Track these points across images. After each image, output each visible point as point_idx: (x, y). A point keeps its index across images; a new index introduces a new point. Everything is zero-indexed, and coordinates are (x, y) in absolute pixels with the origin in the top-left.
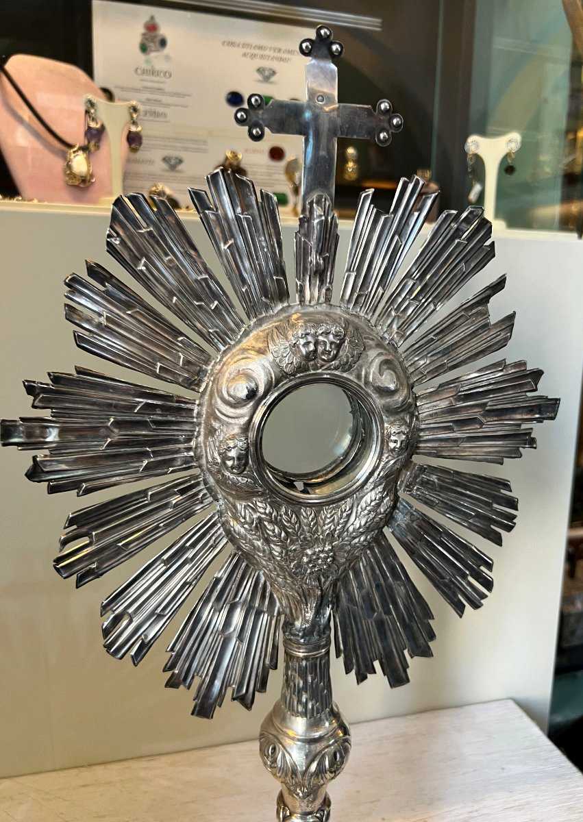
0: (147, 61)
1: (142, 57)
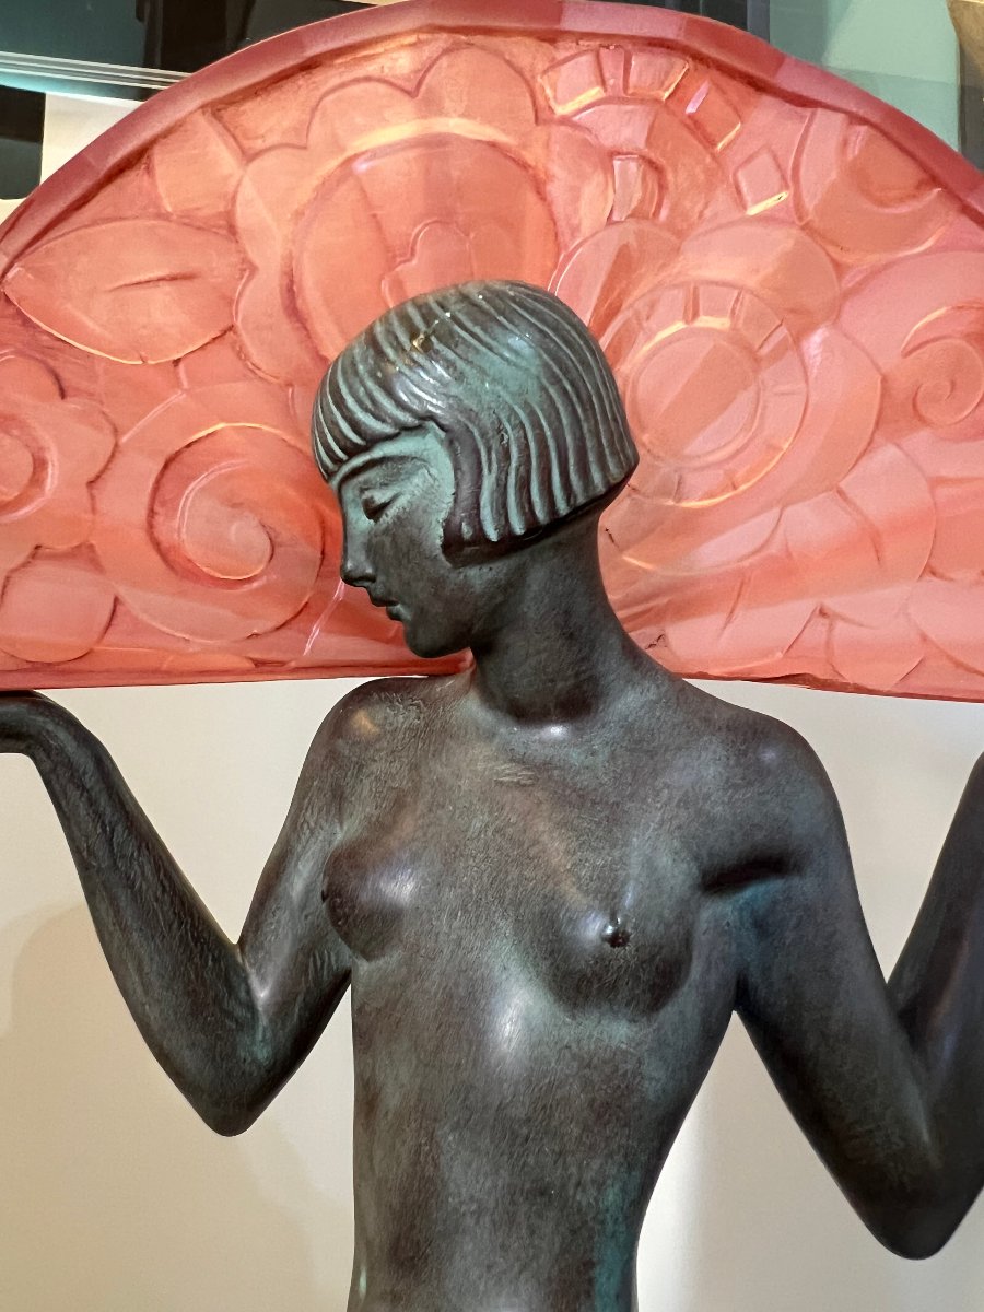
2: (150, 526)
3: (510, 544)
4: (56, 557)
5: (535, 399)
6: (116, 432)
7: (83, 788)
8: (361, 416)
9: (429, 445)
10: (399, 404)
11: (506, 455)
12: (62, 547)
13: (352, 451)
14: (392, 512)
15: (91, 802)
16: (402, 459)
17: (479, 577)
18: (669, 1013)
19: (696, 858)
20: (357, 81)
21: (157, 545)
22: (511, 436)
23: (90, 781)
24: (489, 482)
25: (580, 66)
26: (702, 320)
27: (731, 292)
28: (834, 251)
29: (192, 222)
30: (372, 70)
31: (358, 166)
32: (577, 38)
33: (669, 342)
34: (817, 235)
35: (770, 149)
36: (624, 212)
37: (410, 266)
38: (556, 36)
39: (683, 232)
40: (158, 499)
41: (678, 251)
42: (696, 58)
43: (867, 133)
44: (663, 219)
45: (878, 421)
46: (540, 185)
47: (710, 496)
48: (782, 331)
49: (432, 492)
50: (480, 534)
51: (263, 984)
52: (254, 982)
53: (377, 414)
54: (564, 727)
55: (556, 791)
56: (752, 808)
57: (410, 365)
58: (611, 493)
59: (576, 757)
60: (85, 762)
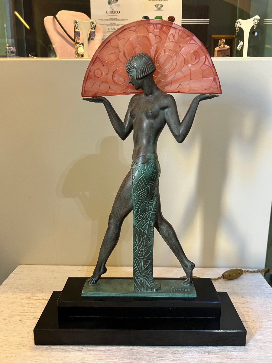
0: (111, 8)
1: (109, 6)
2: (112, 79)
3: (141, 78)
4: (104, 82)
5: (143, 65)
6: (109, 69)
7: (108, 105)
9: (134, 69)
10: (132, 66)
13: (129, 70)
14: (132, 76)
15: (109, 107)
16: (132, 71)
17: (140, 81)
18: (156, 120)
19: (159, 106)
20: (129, 31)
21: (113, 81)
22: (141, 69)
24: (139, 73)
25: (152, 26)
26: (166, 53)
27: (168, 50)
28: (179, 45)
29: (115, 47)
30: (131, 29)
31: (130, 40)
32: (152, 23)
33: (163, 56)
34: (177, 43)
35: (172, 34)
36: (157, 42)
37: (136, 50)
38: (149, 23)
39: (164, 44)
40: (113, 76)
41: (164, 46)
42: (163, 25)
43: (181, 32)
44: (161, 42)
45: (185, 64)
46: (149, 40)
47: (168, 72)
48: (175, 54)
49: (135, 74)
50: (139, 78)
51: (126, 125)
52: (125, 125)
53: (130, 67)
54: (150, 96)
55: (149, 102)
56: (165, 102)
57: (133, 63)
58: (152, 73)
59: (151, 99)
60: (108, 103)
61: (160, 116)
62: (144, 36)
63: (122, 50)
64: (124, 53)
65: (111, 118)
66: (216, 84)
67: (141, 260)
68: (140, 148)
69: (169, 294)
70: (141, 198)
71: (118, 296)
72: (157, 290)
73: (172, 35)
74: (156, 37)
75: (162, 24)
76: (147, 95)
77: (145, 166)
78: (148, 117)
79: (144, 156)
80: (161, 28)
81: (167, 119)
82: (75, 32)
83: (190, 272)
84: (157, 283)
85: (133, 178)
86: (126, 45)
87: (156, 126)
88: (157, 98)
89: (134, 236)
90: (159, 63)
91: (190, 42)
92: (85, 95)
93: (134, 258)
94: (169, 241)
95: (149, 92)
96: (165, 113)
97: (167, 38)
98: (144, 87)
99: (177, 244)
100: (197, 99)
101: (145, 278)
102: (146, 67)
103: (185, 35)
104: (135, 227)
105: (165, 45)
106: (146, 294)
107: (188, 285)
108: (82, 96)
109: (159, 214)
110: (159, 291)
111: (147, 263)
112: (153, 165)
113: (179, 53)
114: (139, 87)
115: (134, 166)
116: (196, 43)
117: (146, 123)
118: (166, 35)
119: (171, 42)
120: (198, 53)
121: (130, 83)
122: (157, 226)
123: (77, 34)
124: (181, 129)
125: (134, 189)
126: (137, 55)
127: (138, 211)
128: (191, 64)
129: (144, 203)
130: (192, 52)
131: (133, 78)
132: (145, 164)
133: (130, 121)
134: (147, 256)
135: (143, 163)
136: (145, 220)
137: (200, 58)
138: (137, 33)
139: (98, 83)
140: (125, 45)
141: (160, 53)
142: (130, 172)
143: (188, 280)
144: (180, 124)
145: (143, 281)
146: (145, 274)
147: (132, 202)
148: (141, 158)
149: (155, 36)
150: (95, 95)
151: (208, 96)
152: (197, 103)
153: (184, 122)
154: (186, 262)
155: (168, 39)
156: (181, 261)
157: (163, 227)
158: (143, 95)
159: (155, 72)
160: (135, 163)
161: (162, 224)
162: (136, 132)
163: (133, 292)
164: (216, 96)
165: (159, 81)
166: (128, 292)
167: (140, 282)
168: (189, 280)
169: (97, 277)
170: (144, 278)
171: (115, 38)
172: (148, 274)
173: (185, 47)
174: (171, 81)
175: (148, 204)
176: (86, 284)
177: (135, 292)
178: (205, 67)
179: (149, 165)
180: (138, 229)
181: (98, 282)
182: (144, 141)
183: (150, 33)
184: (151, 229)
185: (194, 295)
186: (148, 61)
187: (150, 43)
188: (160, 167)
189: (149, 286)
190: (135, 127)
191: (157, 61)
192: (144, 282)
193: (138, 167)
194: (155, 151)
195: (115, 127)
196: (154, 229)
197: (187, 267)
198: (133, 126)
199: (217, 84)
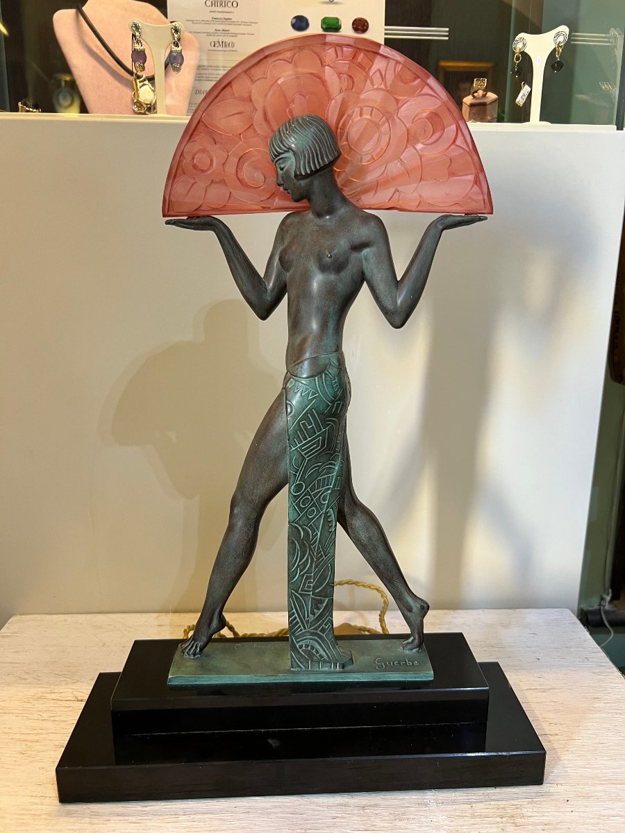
2: (237, 174)
3: (307, 176)
4: (216, 183)
5: (311, 144)
6: (228, 152)
7: (226, 237)
8: (277, 149)
9: (290, 154)
10: (284, 146)
11: (305, 156)
12: (218, 180)
13: (276, 156)
14: (285, 169)
15: (228, 241)
16: (286, 158)
18: (342, 274)
19: (349, 242)
20: (278, 60)
21: (239, 179)
22: (306, 152)
23: (228, 236)
24: (302, 162)
25: (331, 51)
26: (364, 116)
27: (370, 109)
28: (395, 96)
29: (242, 99)
30: (281, 57)
31: (279, 82)
32: (330, 44)
33: (357, 122)
34: (391, 92)
35: (379, 70)
36: (344, 89)
37: (293, 106)
38: (325, 44)
39: (359, 93)
40: (238, 168)
41: (359, 98)
42: (359, 49)
43: (401, 66)
44: (354, 90)
45: (408, 141)
46: (324, 83)
47: (368, 161)
48: (384, 118)
49: (291, 165)
50: (301, 174)
51: (269, 285)
52: (266, 284)
53: (280, 148)
54: (328, 217)
55: (323, 230)
56: (363, 232)
57: (286, 138)
58: (332, 163)
59: (328, 223)
60: (226, 231)
61: (350, 266)
62: (311, 74)
63: (259, 106)
64: (265, 114)
65: (233, 267)
66: (479, 190)
67: (306, 598)
68: (304, 341)
69: (372, 674)
70: (308, 457)
71: (254, 682)
72: (343, 666)
73: (378, 73)
74: (340, 78)
75: (355, 48)
76: (319, 215)
77: (317, 383)
78: (323, 268)
79: (314, 360)
80: (354, 57)
81: (368, 273)
82: (135, 51)
83: (418, 622)
84: (343, 649)
85: (289, 410)
86: (269, 95)
87: (342, 288)
88: (344, 223)
89: (291, 543)
90: (347, 140)
91: (421, 91)
92: (169, 213)
93: (290, 596)
94: (369, 553)
95: (325, 208)
96: (363, 258)
97: (366, 81)
98: (313, 197)
99: (389, 559)
100: (436, 227)
101: (316, 638)
102: (318, 148)
103: (409, 75)
104: (293, 524)
105: (363, 96)
106: (318, 676)
107: (414, 650)
108: (164, 216)
109: (347, 492)
110: (349, 668)
111: (319, 605)
112: (335, 379)
113: (396, 118)
114: (303, 196)
115: (291, 383)
116: (434, 95)
117: (317, 282)
118: (364, 74)
119: (377, 89)
120: (440, 118)
121: (279, 185)
122: (342, 519)
123: (139, 56)
124: (399, 296)
125: (292, 437)
126: (297, 120)
127: (299, 487)
128: (423, 143)
129: (314, 468)
130: (425, 115)
131: (286, 176)
132: (316, 378)
133: (279, 276)
134: (320, 589)
135: (312, 377)
136: (316, 507)
137: (443, 129)
138: (296, 66)
139: (202, 184)
140: (266, 96)
141: (350, 116)
142: (280, 396)
143: (413, 640)
144: (397, 284)
145: (311, 646)
146: (316, 629)
147: (286, 465)
148: (306, 365)
149: (339, 74)
150: (196, 212)
151: (462, 218)
152: (438, 235)
153: (406, 281)
154: (409, 600)
155: (368, 81)
156: (398, 598)
157: (358, 522)
158: (310, 216)
159: (339, 161)
160: (291, 374)
161: (354, 514)
162: (295, 303)
163: (289, 672)
164: (480, 219)
165: (348, 182)
166: (277, 672)
167: (304, 648)
168: (416, 641)
169: (204, 639)
170: (315, 640)
171: (244, 76)
172: (323, 630)
173: (408, 103)
174: (376, 183)
175: (324, 469)
176: (177, 657)
177: (293, 672)
178: (455, 152)
179: (325, 380)
180: (300, 528)
181: (205, 650)
182: (314, 325)
183: (327, 67)
184: (330, 527)
185: (428, 675)
186: (323, 135)
187: (327, 91)
188: (349, 383)
189: (326, 657)
190: (293, 290)
191: (342, 134)
192: (313, 648)
193: (300, 384)
194: (338, 348)
195: (244, 288)
196: (336, 525)
197: (410, 610)
198: (286, 286)
199: (482, 191)
